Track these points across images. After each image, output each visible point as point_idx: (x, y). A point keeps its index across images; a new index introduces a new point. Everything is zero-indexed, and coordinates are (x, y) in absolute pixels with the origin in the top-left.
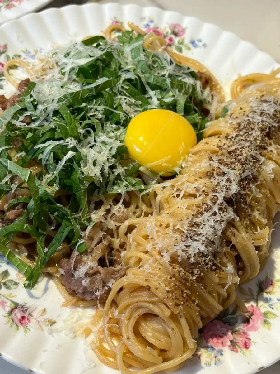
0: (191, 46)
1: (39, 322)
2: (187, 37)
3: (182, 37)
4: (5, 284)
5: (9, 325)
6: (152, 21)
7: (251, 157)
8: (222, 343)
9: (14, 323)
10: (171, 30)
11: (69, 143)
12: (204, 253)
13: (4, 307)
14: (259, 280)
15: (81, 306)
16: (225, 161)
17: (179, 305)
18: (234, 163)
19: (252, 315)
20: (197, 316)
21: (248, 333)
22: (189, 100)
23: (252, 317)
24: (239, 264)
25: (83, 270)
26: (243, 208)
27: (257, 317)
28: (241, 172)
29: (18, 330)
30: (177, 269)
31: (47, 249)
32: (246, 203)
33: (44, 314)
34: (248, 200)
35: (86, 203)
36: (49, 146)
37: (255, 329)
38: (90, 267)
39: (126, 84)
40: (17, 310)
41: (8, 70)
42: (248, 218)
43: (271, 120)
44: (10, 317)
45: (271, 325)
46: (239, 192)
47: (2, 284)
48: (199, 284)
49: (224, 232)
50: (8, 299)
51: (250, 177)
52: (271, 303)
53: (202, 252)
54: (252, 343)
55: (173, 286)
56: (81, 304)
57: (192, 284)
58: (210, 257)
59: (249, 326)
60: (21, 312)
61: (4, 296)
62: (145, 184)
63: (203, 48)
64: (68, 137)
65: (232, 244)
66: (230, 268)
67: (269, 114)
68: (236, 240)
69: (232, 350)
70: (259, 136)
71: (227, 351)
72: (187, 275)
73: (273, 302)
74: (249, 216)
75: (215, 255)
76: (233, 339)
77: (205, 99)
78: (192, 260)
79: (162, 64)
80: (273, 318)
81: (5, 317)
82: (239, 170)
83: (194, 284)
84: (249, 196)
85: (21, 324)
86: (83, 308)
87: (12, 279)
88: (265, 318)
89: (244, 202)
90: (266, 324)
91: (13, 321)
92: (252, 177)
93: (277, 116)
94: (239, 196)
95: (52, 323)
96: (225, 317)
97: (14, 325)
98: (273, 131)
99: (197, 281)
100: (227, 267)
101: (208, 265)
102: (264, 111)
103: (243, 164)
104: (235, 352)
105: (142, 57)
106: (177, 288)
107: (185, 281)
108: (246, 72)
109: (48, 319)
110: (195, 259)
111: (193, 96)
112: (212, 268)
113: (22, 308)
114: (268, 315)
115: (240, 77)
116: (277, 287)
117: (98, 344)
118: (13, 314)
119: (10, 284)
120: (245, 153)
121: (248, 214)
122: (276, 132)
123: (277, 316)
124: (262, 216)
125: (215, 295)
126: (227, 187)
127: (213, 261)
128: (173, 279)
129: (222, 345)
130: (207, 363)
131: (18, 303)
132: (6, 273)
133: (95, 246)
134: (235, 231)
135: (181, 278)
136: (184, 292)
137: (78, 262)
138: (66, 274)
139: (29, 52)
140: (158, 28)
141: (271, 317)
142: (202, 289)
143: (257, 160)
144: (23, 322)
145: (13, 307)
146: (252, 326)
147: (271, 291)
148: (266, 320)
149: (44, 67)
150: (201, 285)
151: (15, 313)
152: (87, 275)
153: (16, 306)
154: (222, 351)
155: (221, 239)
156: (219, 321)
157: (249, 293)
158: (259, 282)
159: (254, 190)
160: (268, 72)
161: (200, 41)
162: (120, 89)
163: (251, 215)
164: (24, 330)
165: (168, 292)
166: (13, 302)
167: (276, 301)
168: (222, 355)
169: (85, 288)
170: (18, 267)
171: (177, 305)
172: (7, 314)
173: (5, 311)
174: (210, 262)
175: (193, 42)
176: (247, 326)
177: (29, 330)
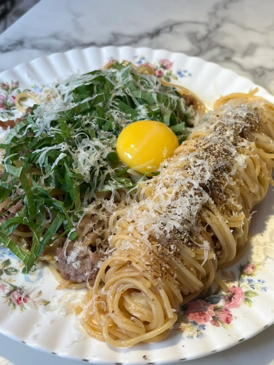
0: (178, 76)
1: (34, 302)
2: (174, 70)
3: (170, 70)
4: (6, 271)
5: (7, 304)
6: (144, 58)
7: (224, 151)
8: (205, 319)
9: (12, 303)
10: (160, 64)
11: (62, 147)
12: (179, 230)
13: (3, 289)
14: (241, 265)
15: (73, 288)
16: (201, 156)
17: (157, 277)
18: (209, 157)
19: (234, 294)
20: (176, 288)
21: (230, 309)
22: (174, 113)
23: (234, 296)
24: (217, 244)
25: (74, 254)
26: (218, 194)
27: (239, 296)
28: (216, 164)
29: (15, 308)
30: (155, 246)
31: (43, 238)
32: (221, 191)
33: (39, 296)
34: (223, 188)
35: (79, 198)
36: (44, 151)
37: (236, 306)
38: (80, 252)
39: (116, 100)
40: (15, 292)
41: (19, 102)
42: (224, 204)
43: (244, 122)
44: (8, 297)
45: (251, 302)
46: (213, 180)
47: (3, 271)
48: (177, 258)
49: (199, 213)
50: (8, 283)
51: (223, 167)
52: (252, 284)
53: (178, 230)
54: (234, 318)
55: (153, 261)
56: (74, 286)
57: (170, 258)
58: (185, 234)
59: (231, 303)
60: (19, 294)
61: (4, 281)
62: (133, 183)
63: (188, 77)
64: (61, 142)
65: (208, 224)
66: (206, 244)
67: (241, 117)
68: (211, 221)
69: (214, 325)
70: (232, 135)
71: (209, 325)
72: (165, 250)
73: (254, 283)
74: (225, 202)
75: (191, 233)
76: (216, 315)
77: (188, 114)
78: (168, 236)
79: (149, 84)
80: (254, 296)
81: (4, 297)
82: (213, 162)
83: (172, 258)
84: (224, 185)
85: (19, 303)
86: (76, 291)
87: (12, 267)
88: (246, 297)
89: (218, 189)
90: (247, 302)
91: (11, 301)
92: (225, 167)
93: (249, 118)
94: (213, 184)
95: (46, 303)
96: (208, 296)
97: (12, 304)
98: (245, 131)
99: (175, 255)
100: (203, 244)
101: (184, 241)
102: (237, 115)
103: (216, 157)
104: (216, 326)
105: (130, 78)
106: (156, 262)
107: (163, 256)
108: (226, 93)
109: (43, 299)
110: (171, 235)
111: (178, 110)
112: (188, 244)
113: (20, 290)
114: (249, 294)
115: (221, 97)
116: (258, 269)
117: (87, 320)
118: (11, 295)
119: (10, 271)
120: (218, 148)
121: (223, 200)
122: (248, 132)
123: (258, 295)
124: (237, 202)
125: (192, 269)
126: (201, 176)
127: (189, 237)
128: (152, 254)
129: (204, 320)
130: (190, 336)
131: (17, 287)
132: (8, 262)
133: (86, 235)
134: (210, 213)
135: (160, 254)
136: (163, 266)
137: (70, 249)
138: (60, 260)
139: (38, 87)
140: (148, 63)
141: (252, 295)
142: (180, 263)
143: (230, 153)
144: (20, 302)
145: (12, 290)
146: (233, 304)
147: (252, 274)
148: (247, 298)
149: (49, 97)
150: (178, 259)
151: (14, 295)
152: (77, 258)
153: (15, 288)
154: (204, 325)
155: (197, 219)
156: (203, 300)
157: (231, 276)
158: (240, 266)
159: (227, 178)
160: (246, 92)
161: (185, 71)
162: (111, 105)
163: (226, 201)
164: (20, 309)
165: (147, 265)
166: (12, 285)
167: (256, 282)
168: (204, 329)
169: (76, 270)
170: (17, 255)
171: (156, 277)
172: (6, 295)
173: (5, 293)
174: (185, 238)
175: (179, 73)
176: (228, 304)
177: (25, 308)
